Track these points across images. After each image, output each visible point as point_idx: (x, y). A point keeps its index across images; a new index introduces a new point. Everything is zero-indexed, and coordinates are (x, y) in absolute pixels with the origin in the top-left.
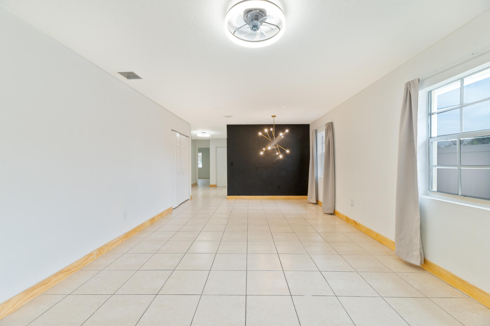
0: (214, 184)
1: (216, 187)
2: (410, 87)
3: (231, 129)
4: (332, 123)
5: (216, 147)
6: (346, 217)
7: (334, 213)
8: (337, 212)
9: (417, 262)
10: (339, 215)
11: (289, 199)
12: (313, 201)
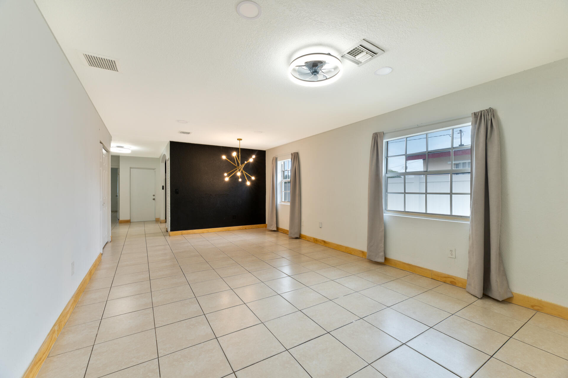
0: (127, 218)
1: (131, 222)
2: (377, 136)
3: (175, 146)
4: (297, 153)
5: (131, 168)
6: (314, 239)
7: (299, 237)
8: (303, 235)
9: (382, 260)
10: (306, 238)
11: (246, 229)
12: (273, 228)
